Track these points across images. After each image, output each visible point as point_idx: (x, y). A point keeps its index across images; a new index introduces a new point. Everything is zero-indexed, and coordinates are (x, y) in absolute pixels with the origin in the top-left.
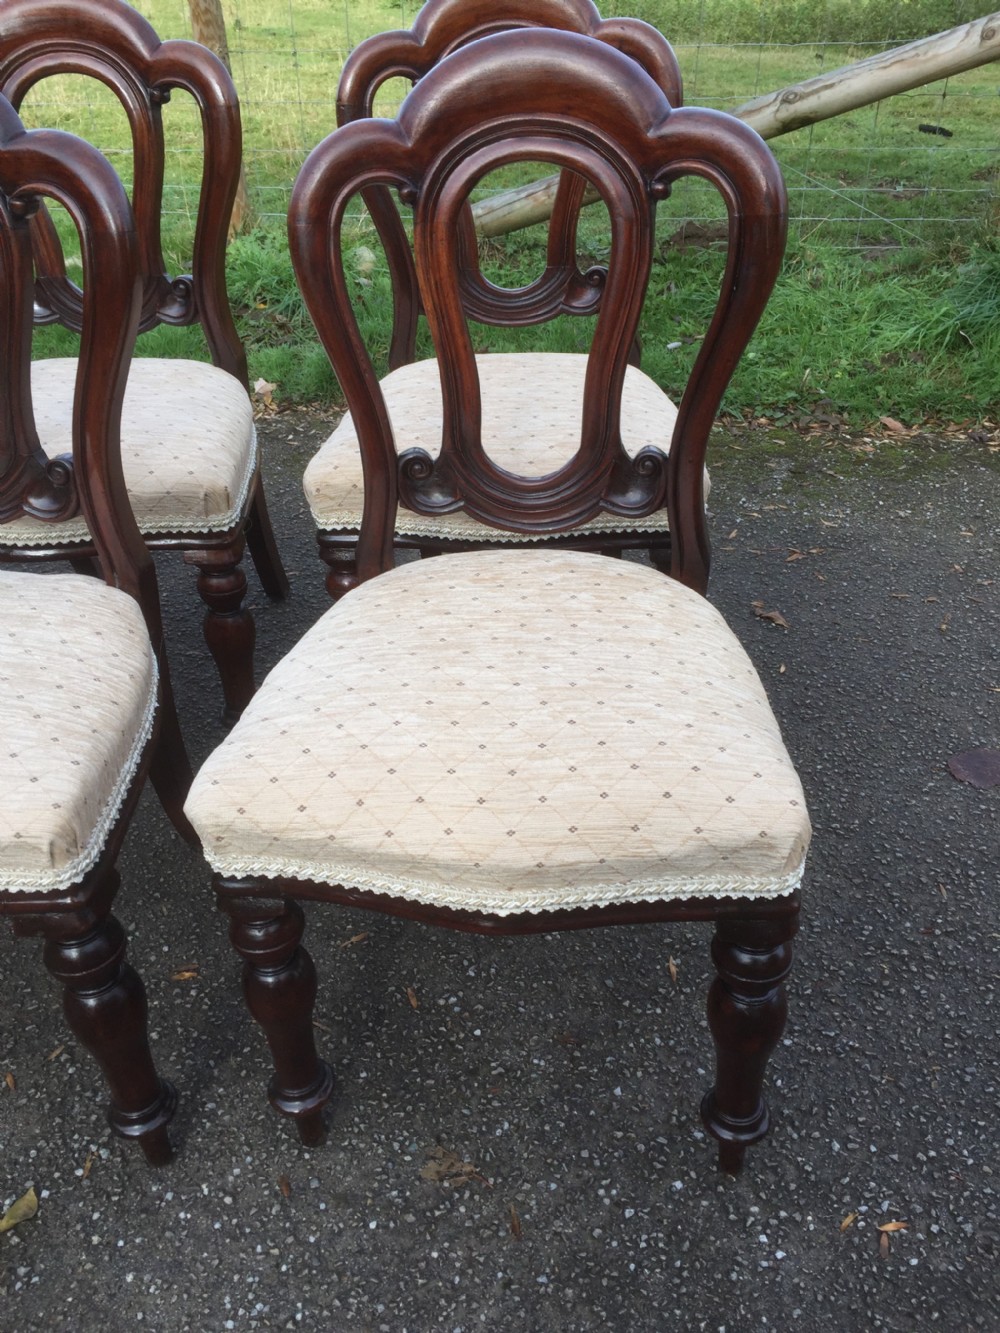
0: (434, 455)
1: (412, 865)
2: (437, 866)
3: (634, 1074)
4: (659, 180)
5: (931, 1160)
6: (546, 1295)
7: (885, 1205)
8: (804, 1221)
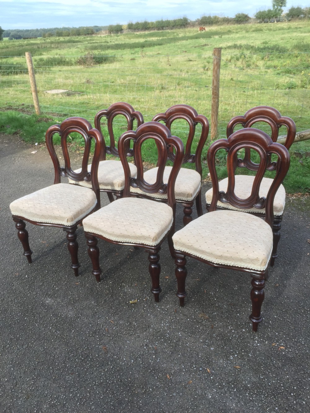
0: (226, 193)
1: (203, 252)
2: (206, 253)
3: (242, 313)
4: (269, 153)
5: (295, 341)
6: (214, 337)
7: (282, 344)
8: (265, 342)
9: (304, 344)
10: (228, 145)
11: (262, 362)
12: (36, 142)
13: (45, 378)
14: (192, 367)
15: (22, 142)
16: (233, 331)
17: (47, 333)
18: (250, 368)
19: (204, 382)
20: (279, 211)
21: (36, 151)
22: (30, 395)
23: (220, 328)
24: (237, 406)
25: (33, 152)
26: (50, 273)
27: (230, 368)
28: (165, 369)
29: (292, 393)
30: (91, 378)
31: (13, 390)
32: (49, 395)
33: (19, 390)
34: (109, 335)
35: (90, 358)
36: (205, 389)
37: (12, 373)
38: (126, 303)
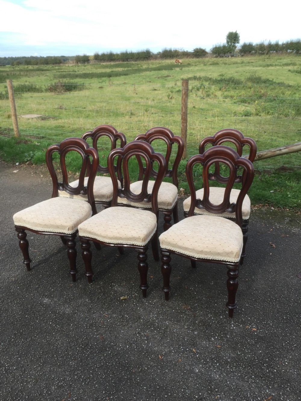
0: (202, 200)
1: (186, 249)
3: (219, 303)
4: (237, 166)
5: (265, 323)
6: (197, 324)
7: (254, 327)
8: (240, 325)
9: (272, 326)
10: (203, 159)
11: (239, 341)
12: (17, 162)
13: (51, 365)
14: (180, 349)
15: (3, 162)
16: (212, 318)
17: (48, 327)
18: (229, 347)
19: (191, 360)
20: (246, 216)
21: (18, 170)
22: (39, 379)
23: (201, 316)
24: (220, 377)
25: (15, 172)
26: (45, 277)
27: (212, 347)
28: (157, 352)
29: (265, 364)
30: (92, 363)
31: (22, 376)
32: (56, 378)
33: (28, 376)
34: (105, 327)
35: (90, 346)
36: (193, 365)
37: (19, 362)
38: (117, 299)
